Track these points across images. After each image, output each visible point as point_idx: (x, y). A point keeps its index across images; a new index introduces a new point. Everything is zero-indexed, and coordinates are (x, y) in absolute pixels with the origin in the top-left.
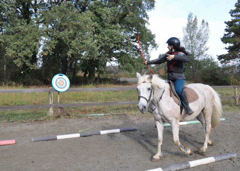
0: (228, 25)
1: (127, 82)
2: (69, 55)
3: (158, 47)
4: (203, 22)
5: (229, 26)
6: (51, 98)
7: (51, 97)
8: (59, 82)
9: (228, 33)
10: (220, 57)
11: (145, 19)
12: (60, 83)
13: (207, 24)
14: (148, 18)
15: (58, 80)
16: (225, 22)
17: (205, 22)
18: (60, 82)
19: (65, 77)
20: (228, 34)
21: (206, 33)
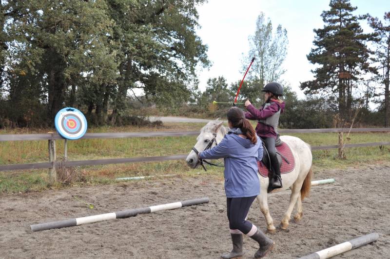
0: (318, 35)
1: (161, 122)
2: (67, 75)
3: (211, 66)
4: (279, 28)
5: (318, 37)
6: (53, 150)
7: (53, 148)
8: (68, 122)
9: (318, 47)
10: (303, 86)
11: (193, 17)
12: (69, 124)
13: (286, 31)
14: (197, 17)
15: (66, 118)
16: (315, 31)
17: (283, 29)
18: (70, 122)
19: (77, 113)
20: (317, 50)
21: (284, 46)
